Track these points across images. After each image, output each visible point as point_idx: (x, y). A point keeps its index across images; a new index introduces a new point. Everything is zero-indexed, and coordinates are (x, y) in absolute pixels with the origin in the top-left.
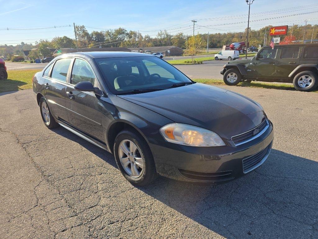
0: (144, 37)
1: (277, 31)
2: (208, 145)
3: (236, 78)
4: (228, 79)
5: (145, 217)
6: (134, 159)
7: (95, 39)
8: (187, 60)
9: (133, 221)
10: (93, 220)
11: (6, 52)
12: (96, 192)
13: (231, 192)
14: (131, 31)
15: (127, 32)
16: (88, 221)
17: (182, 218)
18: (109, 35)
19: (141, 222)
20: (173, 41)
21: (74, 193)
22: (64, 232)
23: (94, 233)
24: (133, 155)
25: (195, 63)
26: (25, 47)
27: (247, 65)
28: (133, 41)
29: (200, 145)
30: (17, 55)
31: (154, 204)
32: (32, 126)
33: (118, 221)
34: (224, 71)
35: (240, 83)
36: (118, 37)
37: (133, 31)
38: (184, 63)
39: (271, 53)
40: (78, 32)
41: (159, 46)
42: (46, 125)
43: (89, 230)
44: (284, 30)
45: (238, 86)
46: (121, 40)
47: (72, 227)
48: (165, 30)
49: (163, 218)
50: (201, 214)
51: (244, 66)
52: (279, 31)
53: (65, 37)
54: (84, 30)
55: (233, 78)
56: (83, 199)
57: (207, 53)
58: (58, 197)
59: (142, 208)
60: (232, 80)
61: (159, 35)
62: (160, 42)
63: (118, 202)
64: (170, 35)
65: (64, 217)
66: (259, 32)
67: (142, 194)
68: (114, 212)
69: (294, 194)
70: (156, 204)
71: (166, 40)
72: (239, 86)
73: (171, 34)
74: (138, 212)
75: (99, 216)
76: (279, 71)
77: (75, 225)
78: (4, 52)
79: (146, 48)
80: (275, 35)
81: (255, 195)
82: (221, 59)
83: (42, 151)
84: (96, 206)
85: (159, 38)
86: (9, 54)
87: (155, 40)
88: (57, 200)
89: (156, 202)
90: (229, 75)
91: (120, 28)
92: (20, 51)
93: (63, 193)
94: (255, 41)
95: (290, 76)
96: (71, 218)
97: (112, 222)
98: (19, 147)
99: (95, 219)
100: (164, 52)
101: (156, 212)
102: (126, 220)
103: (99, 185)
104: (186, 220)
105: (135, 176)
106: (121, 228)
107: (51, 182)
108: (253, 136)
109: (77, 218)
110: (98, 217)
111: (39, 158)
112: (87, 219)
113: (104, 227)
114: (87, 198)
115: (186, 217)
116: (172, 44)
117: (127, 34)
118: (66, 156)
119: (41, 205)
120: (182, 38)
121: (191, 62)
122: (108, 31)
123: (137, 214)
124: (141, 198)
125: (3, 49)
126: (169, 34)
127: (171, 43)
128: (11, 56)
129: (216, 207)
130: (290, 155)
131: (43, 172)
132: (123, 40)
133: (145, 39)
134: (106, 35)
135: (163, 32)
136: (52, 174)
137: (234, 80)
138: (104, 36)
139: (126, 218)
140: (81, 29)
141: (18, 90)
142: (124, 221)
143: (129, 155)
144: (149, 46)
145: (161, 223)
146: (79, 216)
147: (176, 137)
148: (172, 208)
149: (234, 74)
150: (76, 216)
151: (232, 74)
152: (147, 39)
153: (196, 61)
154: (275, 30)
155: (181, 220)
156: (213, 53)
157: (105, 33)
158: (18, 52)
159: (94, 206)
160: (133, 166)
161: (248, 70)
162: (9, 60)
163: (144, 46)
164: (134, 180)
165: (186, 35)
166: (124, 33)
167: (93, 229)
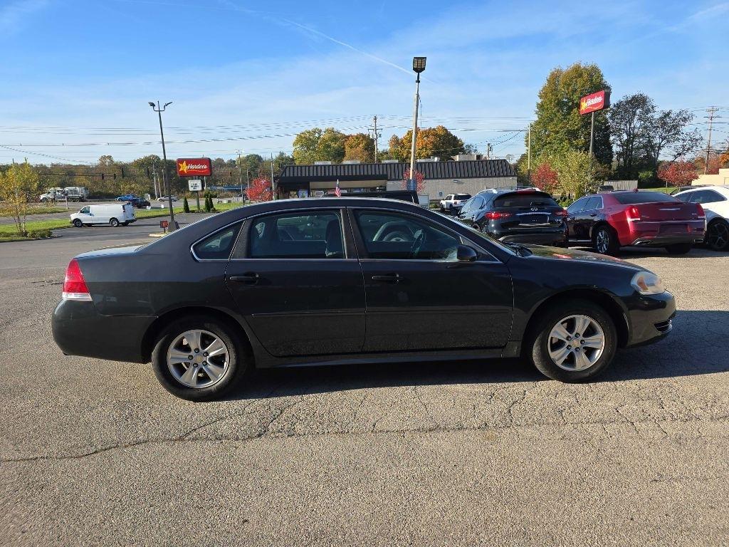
1: (192, 167)
6: (582, 341)
24: (578, 337)
44: (205, 167)
52: (196, 167)
82: (90, 225)
153: (35, 230)
154: (187, 165)
160: (579, 354)
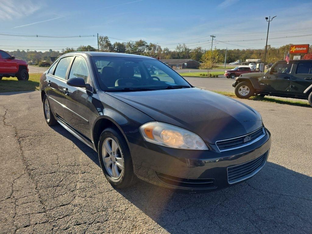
0: (163, 50)
1: (298, 49)
2: (189, 148)
3: (248, 92)
4: (240, 92)
5: (116, 222)
6: (116, 159)
7: (116, 50)
8: (202, 73)
9: (101, 225)
10: (60, 219)
11: (35, 57)
12: (73, 191)
13: (217, 205)
14: (151, 44)
15: (147, 44)
16: (54, 220)
17: (155, 227)
18: (130, 46)
19: (109, 226)
20: (191, 55)
21: (50, 189)
22: (26, 228)
23: (56, 232)
24: (114, 154)
25: (210, 76)
26: (53, 54)
27: (260, 79)
28: (152, 53)
29: (179, 147)
30: (45, 61)
31: (129, 209)
32: (34, 122)
33: (85, 223)
34: (236, 83)
35: (252, 97)
36: (138, 49)
37: (153, 43)
38: (200, 76)
39: (287, 68)
40: (101, 42)
41: (177, 58)
42: (47, 121)
43: (52, 229)
44: (305, 49)
45: (249, 99)
46: (141, 52)
47: (36, 224)
48: (184, 44)
49: (134, 225)
50: (177, 225)
51: (258, 80)
52: (300, 49)
53: (89, 46)
54: (107, 41)
55: (245, 91)
56: (57, 196)
57: (224, 68)
58: (33, 191)
59: (115, 211)
60: (243, 93)
61: (178, 48)
62: (178, 55)
63: (92, 203)
64: (188, 49)
65: (31, 212)
66: (279, 50)
67: (119, 197)
68: (84, 212)
69: (288, 214)
70: (130, 209)
71: (184, 54)
72: (251, 99)
73: (190, 48)
74: (110, 216)
75: (68, 215)
76: (294, 86)
77: (40, 221)
78: (33, 58)
79: (164, 60)
80: (296, 53)
81: (242, 211)
83: (34, 146)
84: (68, 204)
85: (178, 51)
86: (38, 59)
87: (174, 53)
88: (31, 194)
89: (131, 207)
90: (241, 88)
91: (141, 41)
92: (48, 57)
93: (39, 189)
94: (274, 59)
95: (305, 92)
96: (39, 214)
97: (78, 223)
98: (15, 140)
99: (63, 217)
100: (181, 65)
101: (129, 217)
102: (94, 223)
103: (78, 183)
104: (159, 230)
105: (115, 177)
106: (86, 231)
107: (33, 176)
108: (244, 143)
109: (44, 215)
110: (66, 216)
111: (29, 152)
112: (54, 218)
113: (69, 228)
114: (62, 196)
115: (160, 226)
116: (189, 58)
117: (147, 46)
118: (56, 153)
119: (14, 197)
120: (200, 52)
121: (207, 75)
122: (129, 43)
123: (108, 218)
124: (118, 201)
125: (32, 54)
126: (188, 47)
127: (189, 56)
128: (39, 61)
129: (196, 219)
130: (292, 171)
131: (28, 166)
132: (143, 51)
133: (164, 52)
134: (127, 46)
135: (182, 45)
136: (36, 169)
137: (246, 93)
138: (125, 47)
139: (94, 221)
140: (104, 39)
141: (34, 90)
142: (92, 223)
143: (111, 154)
144: (167, 58)
145: (131, 230)
146: (47, 213)
147: (155, 137)
148: (148, 215)
149: (246, 87)
150: (44, 213)
151: (244, 87)
152: (165, 52)
153: (212, 74)
154: (295, 48)
155: (153, 229)
156: (230, 68)
157: (126, 44)
158: (45, 58)
159: (66, 205)
160: (114, 166)
161: (261, 84)
162: (37, 65)
163: (163, 58)
164: (114, 181)
165: (204, 49)
166: (144, 45)
167: (57, 228)
